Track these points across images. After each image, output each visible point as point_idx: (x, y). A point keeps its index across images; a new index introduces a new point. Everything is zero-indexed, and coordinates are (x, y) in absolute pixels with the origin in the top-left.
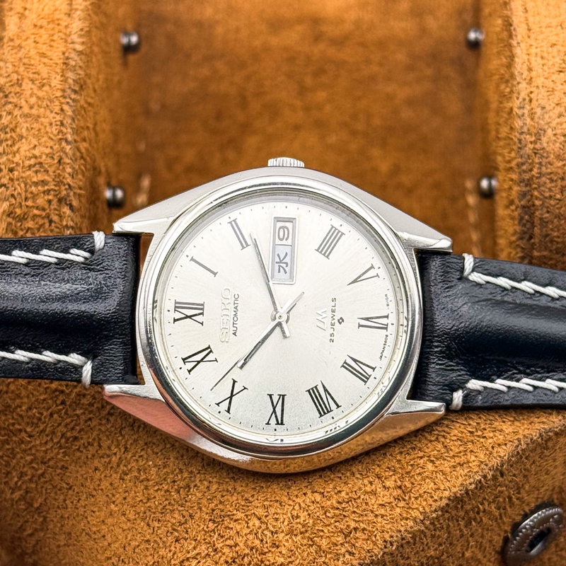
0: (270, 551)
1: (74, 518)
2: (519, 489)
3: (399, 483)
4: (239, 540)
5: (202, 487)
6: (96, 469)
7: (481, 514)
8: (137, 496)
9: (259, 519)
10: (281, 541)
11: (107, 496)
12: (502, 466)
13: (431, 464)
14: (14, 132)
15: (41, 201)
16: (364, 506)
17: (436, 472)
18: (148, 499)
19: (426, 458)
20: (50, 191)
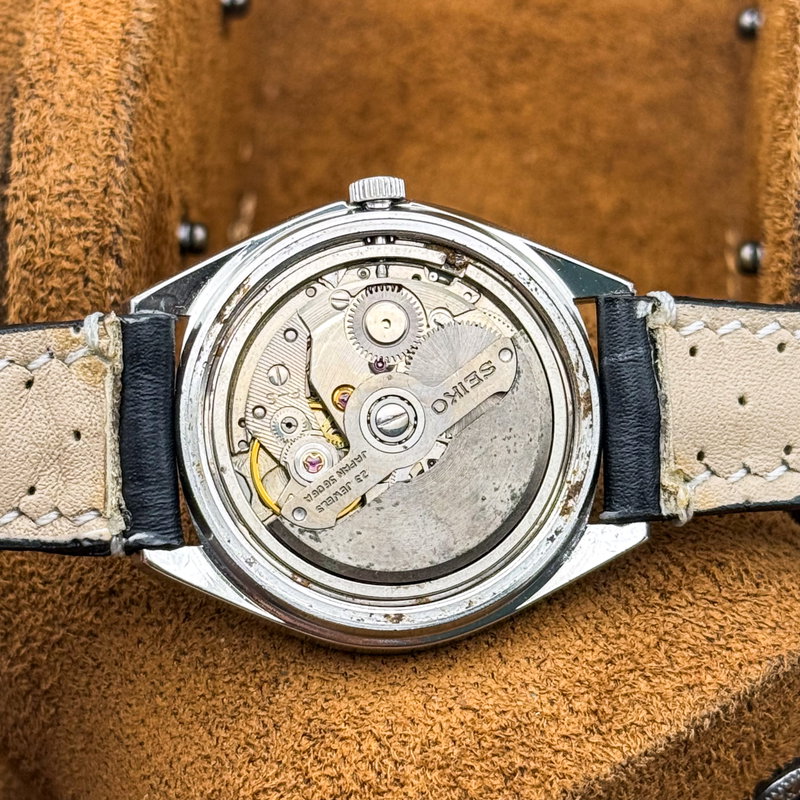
0: (390, 790)
1: (100, 712)
2: (773, 732)
3: (594, 706)
4: (344, 769)
5: (296, 683)
6: (139, 642)
7: (713, 763)
8: (198, 689)
9: (378, 740)
10: (407, 777)
11: (153, 683)
12: (752, 694)
13: (645, 682)
14: (41, 141)
15: (74, 249)
16: (538, 736)
17: (652, 694)
18: (214, 695)
19: (638, 673)
20: (88, 234)
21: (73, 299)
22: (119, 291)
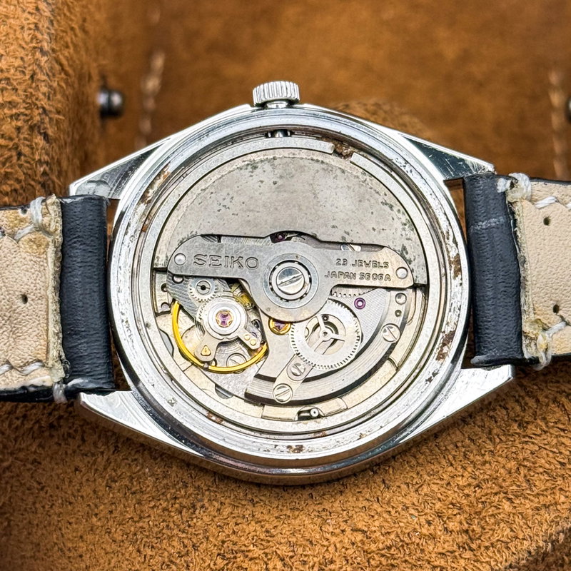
1: (45, 527)
5: (211, 509)
6: (76, 470)
8: (127, 512)
9: (282, 560)
11: (89, 505)
13: (508, 503)
15: (8, 128)
16: (419, 554)
17: (514, 514)
18: (141, 518)
19: (502, 495)
20: (19, 115)
21: (9, 170)
22: (47, 163)
